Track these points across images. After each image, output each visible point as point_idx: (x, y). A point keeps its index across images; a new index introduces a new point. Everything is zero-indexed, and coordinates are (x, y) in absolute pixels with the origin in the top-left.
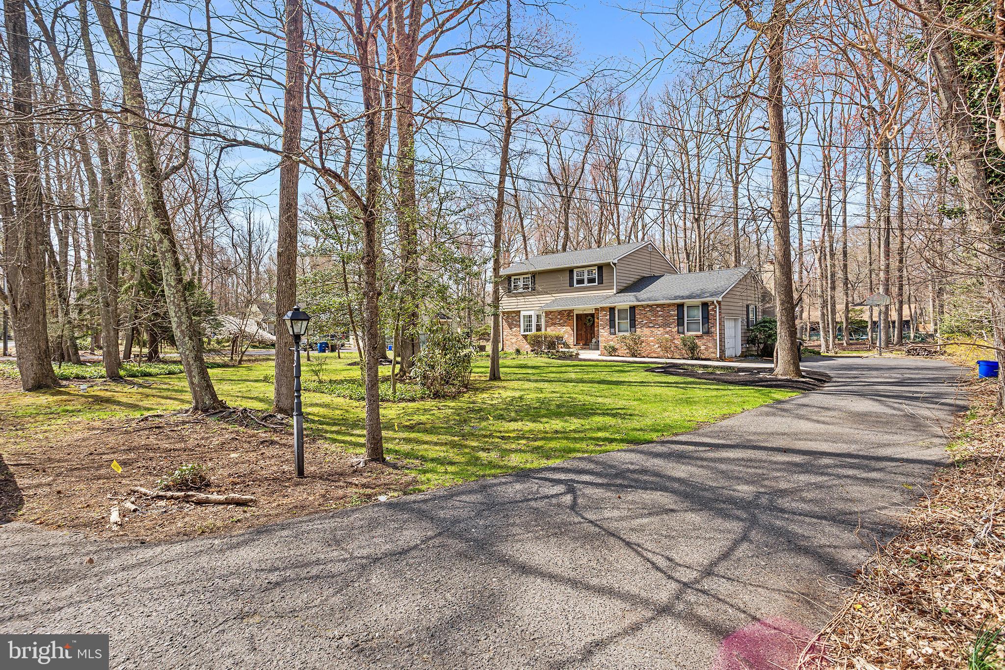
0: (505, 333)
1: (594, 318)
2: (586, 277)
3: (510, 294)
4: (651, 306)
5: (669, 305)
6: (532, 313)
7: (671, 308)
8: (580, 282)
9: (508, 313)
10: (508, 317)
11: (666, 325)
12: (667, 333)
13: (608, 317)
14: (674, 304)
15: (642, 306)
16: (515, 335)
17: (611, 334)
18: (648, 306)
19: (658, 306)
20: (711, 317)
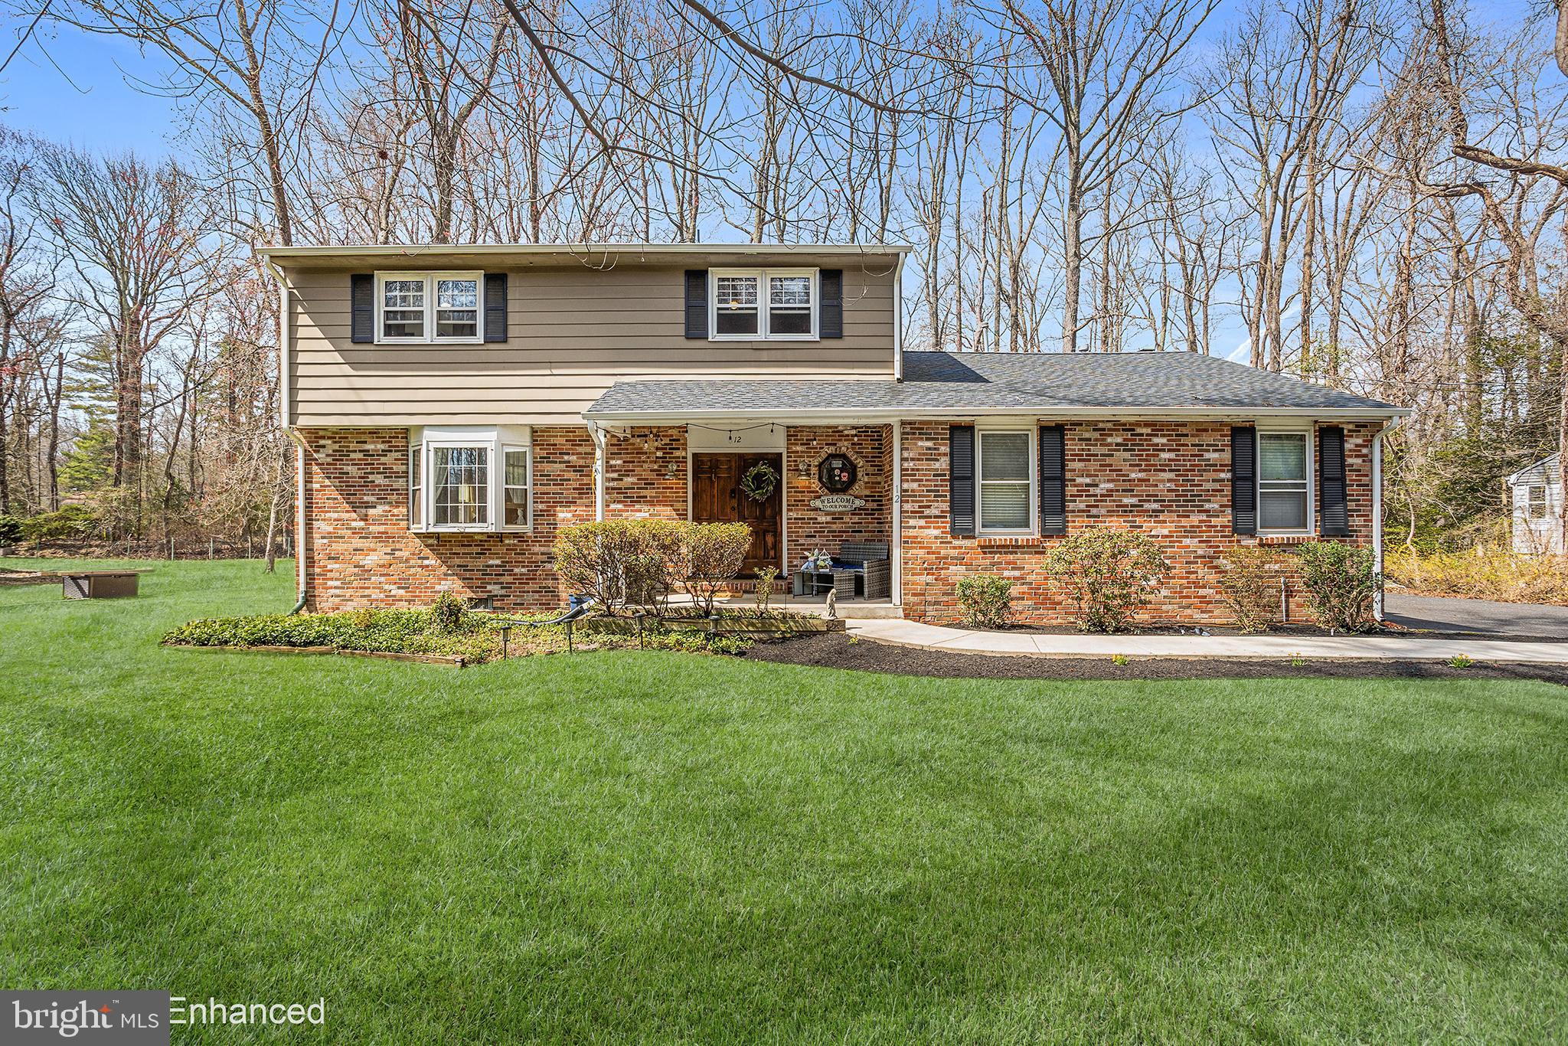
0: (322, 526)
1: (778, 469)
2: (763, 306)
3: (364, 353)
4: (1129, 428)
5: (1201, 428)
6: (487, 439)
7: (1207, 439)
8: (743, 322)
9: (340, 435)
10: (340, 456)
11: (1186, 501)
12: (1191, 532)
13: (943, 464)
14: (1218, 426)
15: (1094, 425)
16: (383, 537)
17: (955, 532)
18: (1119, 426)
19: (1157, 427)
20: (1351, 476)
